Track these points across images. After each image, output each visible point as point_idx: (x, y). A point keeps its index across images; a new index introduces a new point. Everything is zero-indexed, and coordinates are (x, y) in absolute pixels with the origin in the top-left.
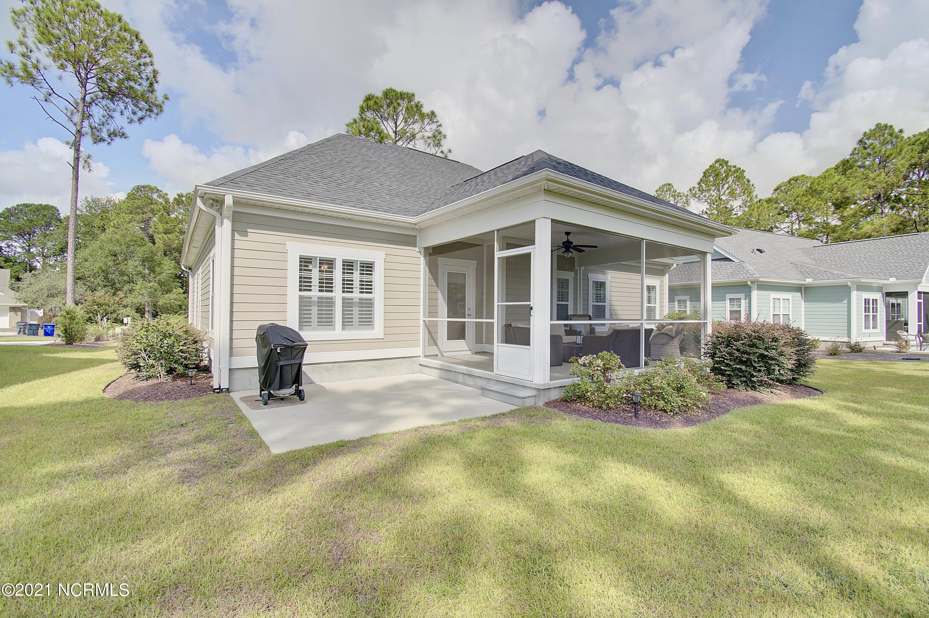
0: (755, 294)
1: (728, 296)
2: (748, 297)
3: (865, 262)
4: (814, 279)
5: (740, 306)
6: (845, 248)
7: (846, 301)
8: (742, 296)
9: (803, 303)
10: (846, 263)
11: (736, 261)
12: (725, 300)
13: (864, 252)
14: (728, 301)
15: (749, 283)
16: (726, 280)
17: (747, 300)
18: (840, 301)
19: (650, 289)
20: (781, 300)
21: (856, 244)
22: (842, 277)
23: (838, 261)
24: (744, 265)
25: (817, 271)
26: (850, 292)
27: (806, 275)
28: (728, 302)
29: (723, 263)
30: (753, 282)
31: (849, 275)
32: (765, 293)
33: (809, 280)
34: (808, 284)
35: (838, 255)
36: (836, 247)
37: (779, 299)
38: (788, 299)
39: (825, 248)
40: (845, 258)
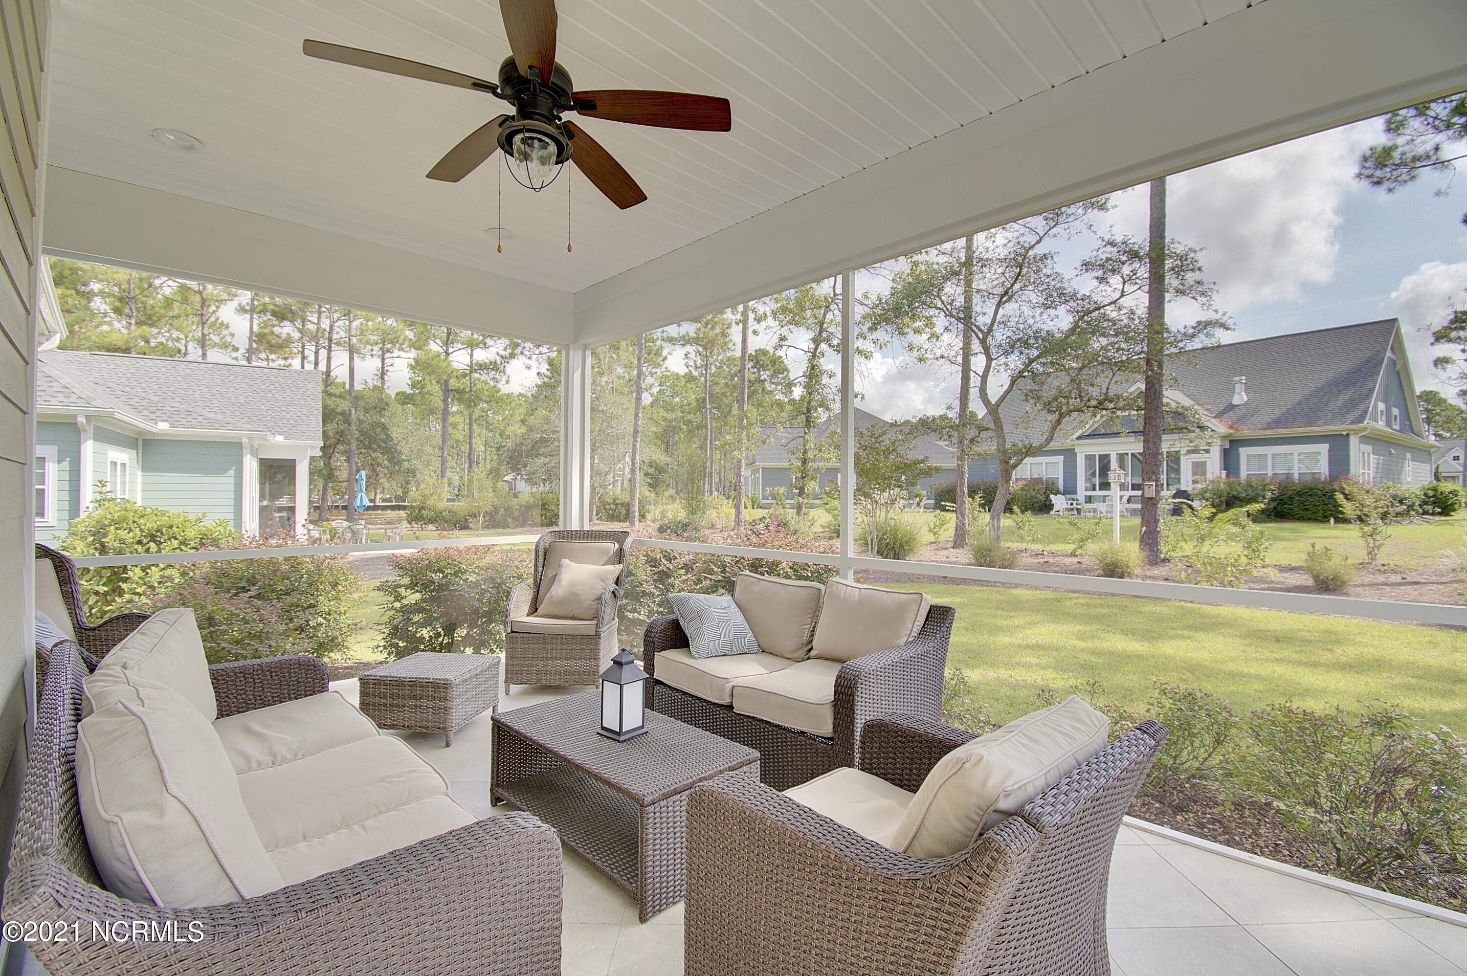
0: (89, 448)
2: (71, 455)
3: (215, 401)
4: (172, 425)
6: (164, 370)
7: (231, 473)
8: (48, 451)
9: (140, 473)
10: (178, 399)
15: (82, 420)
17: (66, 464)
18: (222, 471)
20: (119, 464)
22: (228, 426)
26: (241, 456)
27: (146, 413)
30: (88, 418)
31: (240, 424)
32: (102, 446)
33: (163, 426)
34: (158, 434)
35: (154, 379)
36: (142, 363)
37: (115, 463)
38: (125, 464)
39: (118, 361)
40: (172, 388)
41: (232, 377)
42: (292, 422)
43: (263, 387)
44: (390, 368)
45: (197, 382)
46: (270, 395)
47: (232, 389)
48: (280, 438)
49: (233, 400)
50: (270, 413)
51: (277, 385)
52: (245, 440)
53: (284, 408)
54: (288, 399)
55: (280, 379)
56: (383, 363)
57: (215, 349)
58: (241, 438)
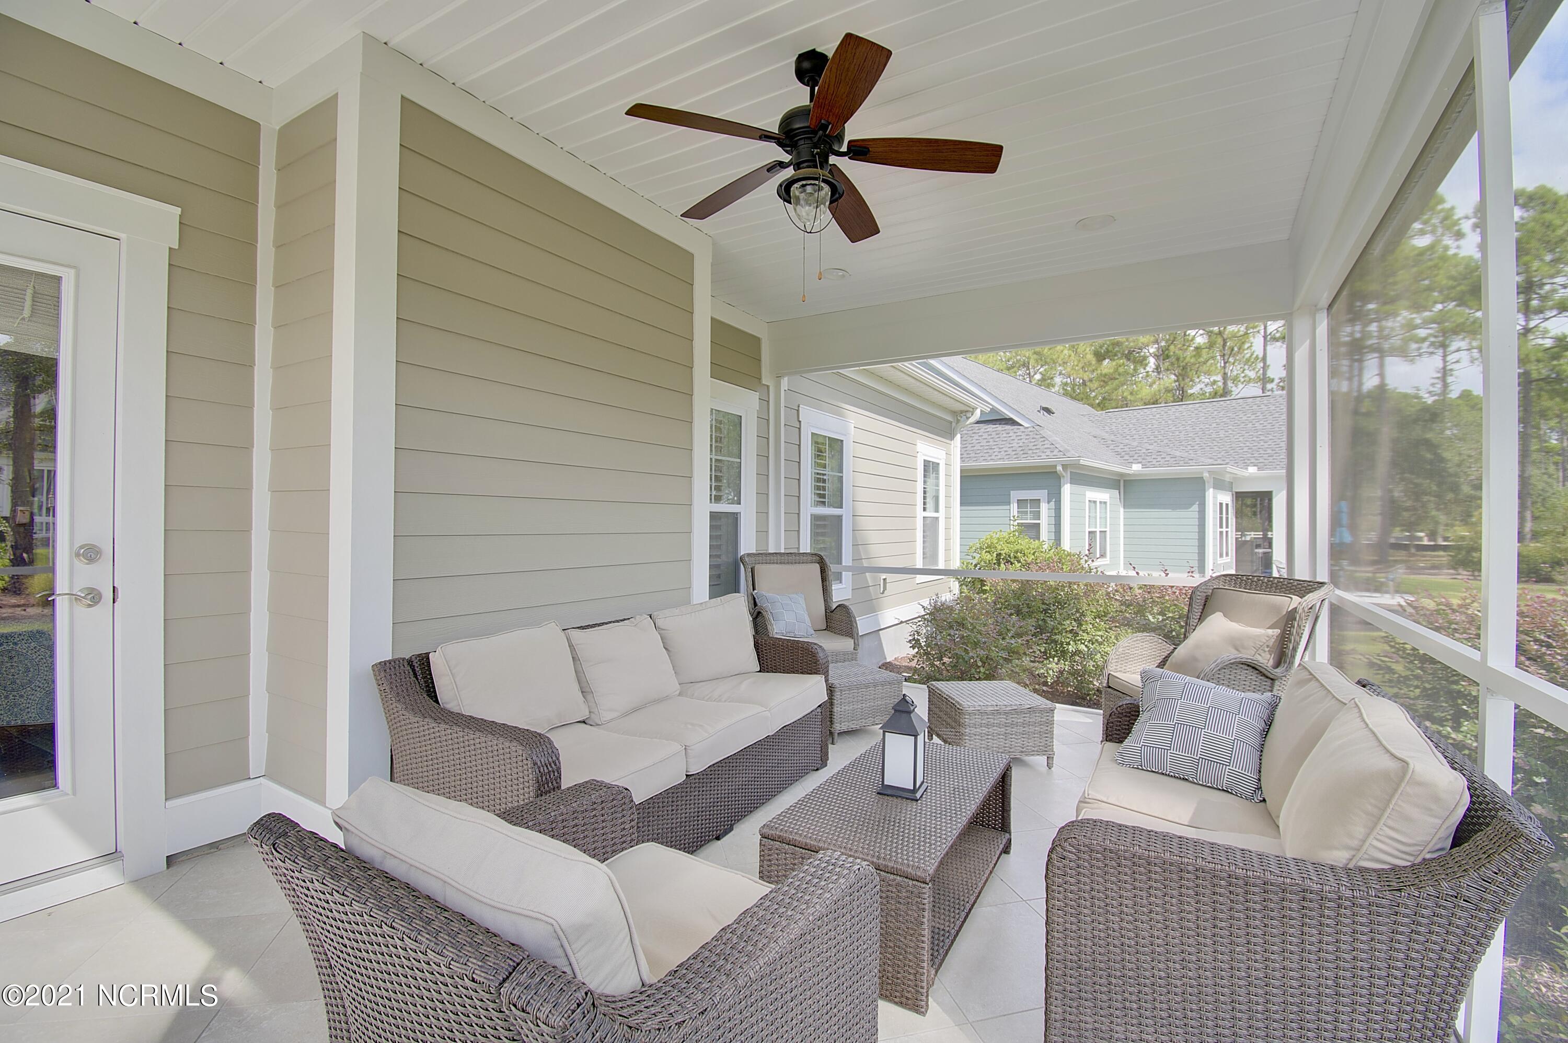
0: (1067, 490)
1: (1016, 495)
2: (1056, 497)
3: (1197, 439)
4: (1144, 466)
5: (1037, 515)
6: (1158, 416)
7: (1195, 507)
8: (1042, 494)
9: (1122, 510)
10: (1166, 441)
11: (1026, 425)
12: (1009, 503)
13: (1190, 422)
14: (1016, 505)
15: (1059, 468)
16: (1014, 462)
17: (1052, 503)
18: (1187, 506)
19: (930, 468)
20: (1098, 503)
21: (1173, 409)
22: (1191, 463)
23: (1152, 438)
24: (1044, 432)
25: (1144, 451)
26: (1204, 491)
27: (1127, 457)
28: (1014, 507)
29: (999, 428)
30: (1065, 467)
31: (1202, 459)
32: (1079, 489)
33: (1136, 467)
34: (1134, 475)
35: (1149, 426)
36: (1142, 413)
37: (1095, 502)
38: (1105, 503)
39: (1124, 414)
40: (1162, 432)
41: (1216, 413)
42: (1269, 451)
43: (1245, 418)
44: (1454, 366)
45: (1184, 423)
46: (1250, 425)
47: (1214, 425)
48: (1252, 470)
49: (1214, 436)
50: (1248, 444)
51: (1259, 414)
52: (1206, 475)
53: (1262, 438)
54: (1269, 426)
55: (1263, 406)
56: (1445, 361)
57: (1251, 385)
58: (1202, 473)
